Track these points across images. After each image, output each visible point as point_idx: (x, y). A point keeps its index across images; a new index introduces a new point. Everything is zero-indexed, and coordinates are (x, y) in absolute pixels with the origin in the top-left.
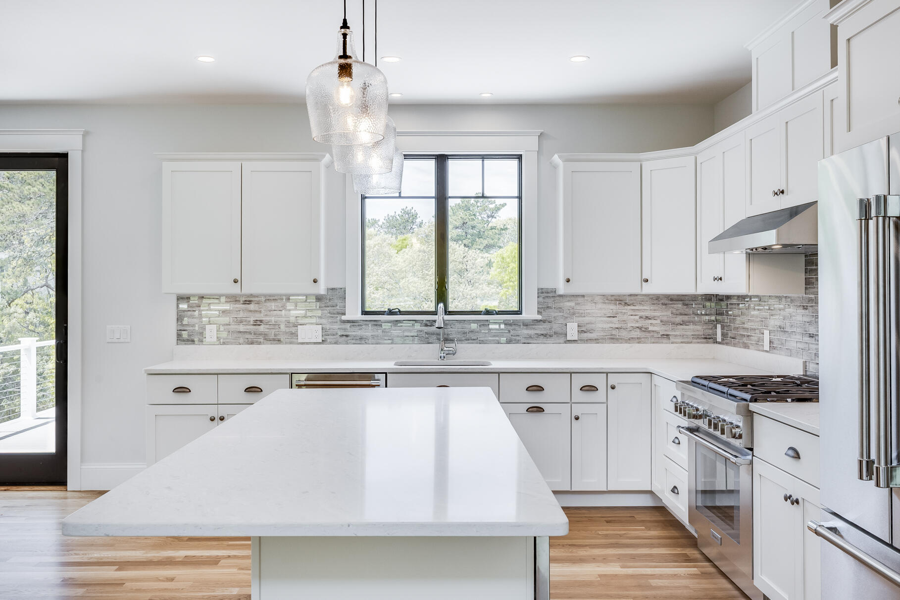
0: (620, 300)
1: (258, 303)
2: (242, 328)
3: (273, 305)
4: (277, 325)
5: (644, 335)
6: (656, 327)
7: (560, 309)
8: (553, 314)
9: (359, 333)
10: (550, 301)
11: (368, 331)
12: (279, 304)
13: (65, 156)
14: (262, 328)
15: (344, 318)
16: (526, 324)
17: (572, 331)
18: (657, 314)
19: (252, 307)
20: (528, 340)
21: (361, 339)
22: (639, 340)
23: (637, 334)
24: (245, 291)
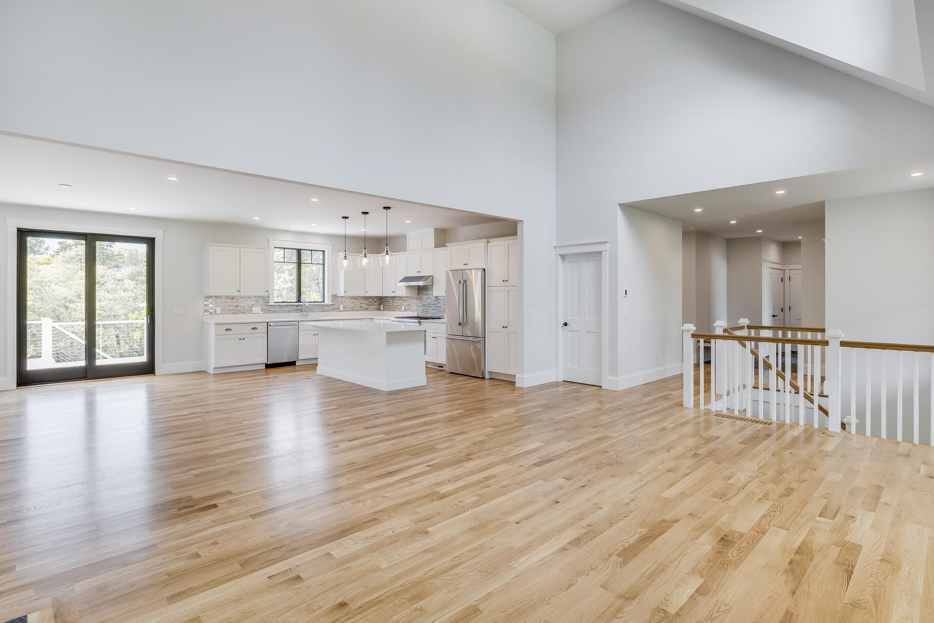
0: (354, 298)
1: (237, 299)
2: (231, 308)
3: (242, 300)
4: (244, 307)
5: (362, 309)
6: (364, 306)
7: (338, 301)
8: (336, 302)
9: (274, 309)
10: (335, 298)
11: (277, 309)
12: (245, 299)
13: (154, 239)
14: (238, 308)
15: (269, 304)
16: (328, 306)
17: (341, 308)
18: (364, 302)
19: (234, 300)
20: (329, 311)
21: (274, 311)
22: (360, 310)
23: (359, 308)
24: (241, 295)
